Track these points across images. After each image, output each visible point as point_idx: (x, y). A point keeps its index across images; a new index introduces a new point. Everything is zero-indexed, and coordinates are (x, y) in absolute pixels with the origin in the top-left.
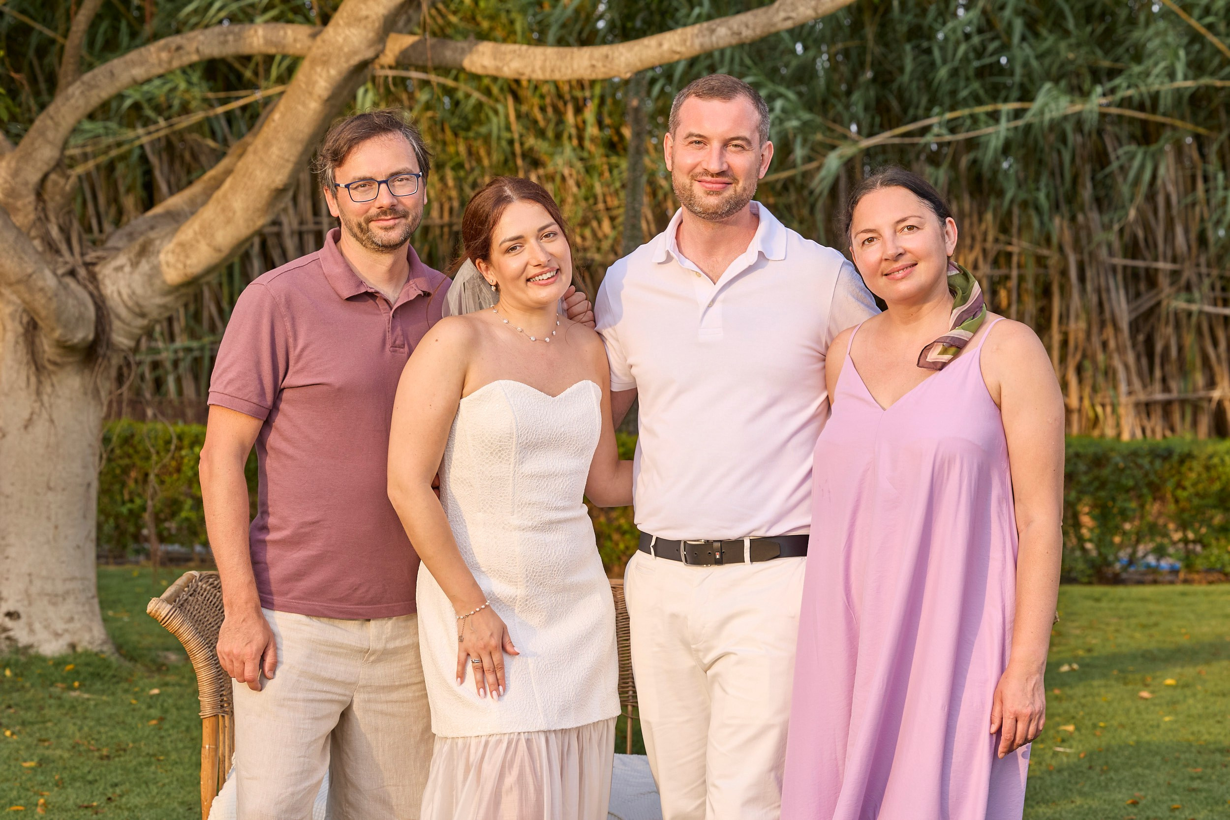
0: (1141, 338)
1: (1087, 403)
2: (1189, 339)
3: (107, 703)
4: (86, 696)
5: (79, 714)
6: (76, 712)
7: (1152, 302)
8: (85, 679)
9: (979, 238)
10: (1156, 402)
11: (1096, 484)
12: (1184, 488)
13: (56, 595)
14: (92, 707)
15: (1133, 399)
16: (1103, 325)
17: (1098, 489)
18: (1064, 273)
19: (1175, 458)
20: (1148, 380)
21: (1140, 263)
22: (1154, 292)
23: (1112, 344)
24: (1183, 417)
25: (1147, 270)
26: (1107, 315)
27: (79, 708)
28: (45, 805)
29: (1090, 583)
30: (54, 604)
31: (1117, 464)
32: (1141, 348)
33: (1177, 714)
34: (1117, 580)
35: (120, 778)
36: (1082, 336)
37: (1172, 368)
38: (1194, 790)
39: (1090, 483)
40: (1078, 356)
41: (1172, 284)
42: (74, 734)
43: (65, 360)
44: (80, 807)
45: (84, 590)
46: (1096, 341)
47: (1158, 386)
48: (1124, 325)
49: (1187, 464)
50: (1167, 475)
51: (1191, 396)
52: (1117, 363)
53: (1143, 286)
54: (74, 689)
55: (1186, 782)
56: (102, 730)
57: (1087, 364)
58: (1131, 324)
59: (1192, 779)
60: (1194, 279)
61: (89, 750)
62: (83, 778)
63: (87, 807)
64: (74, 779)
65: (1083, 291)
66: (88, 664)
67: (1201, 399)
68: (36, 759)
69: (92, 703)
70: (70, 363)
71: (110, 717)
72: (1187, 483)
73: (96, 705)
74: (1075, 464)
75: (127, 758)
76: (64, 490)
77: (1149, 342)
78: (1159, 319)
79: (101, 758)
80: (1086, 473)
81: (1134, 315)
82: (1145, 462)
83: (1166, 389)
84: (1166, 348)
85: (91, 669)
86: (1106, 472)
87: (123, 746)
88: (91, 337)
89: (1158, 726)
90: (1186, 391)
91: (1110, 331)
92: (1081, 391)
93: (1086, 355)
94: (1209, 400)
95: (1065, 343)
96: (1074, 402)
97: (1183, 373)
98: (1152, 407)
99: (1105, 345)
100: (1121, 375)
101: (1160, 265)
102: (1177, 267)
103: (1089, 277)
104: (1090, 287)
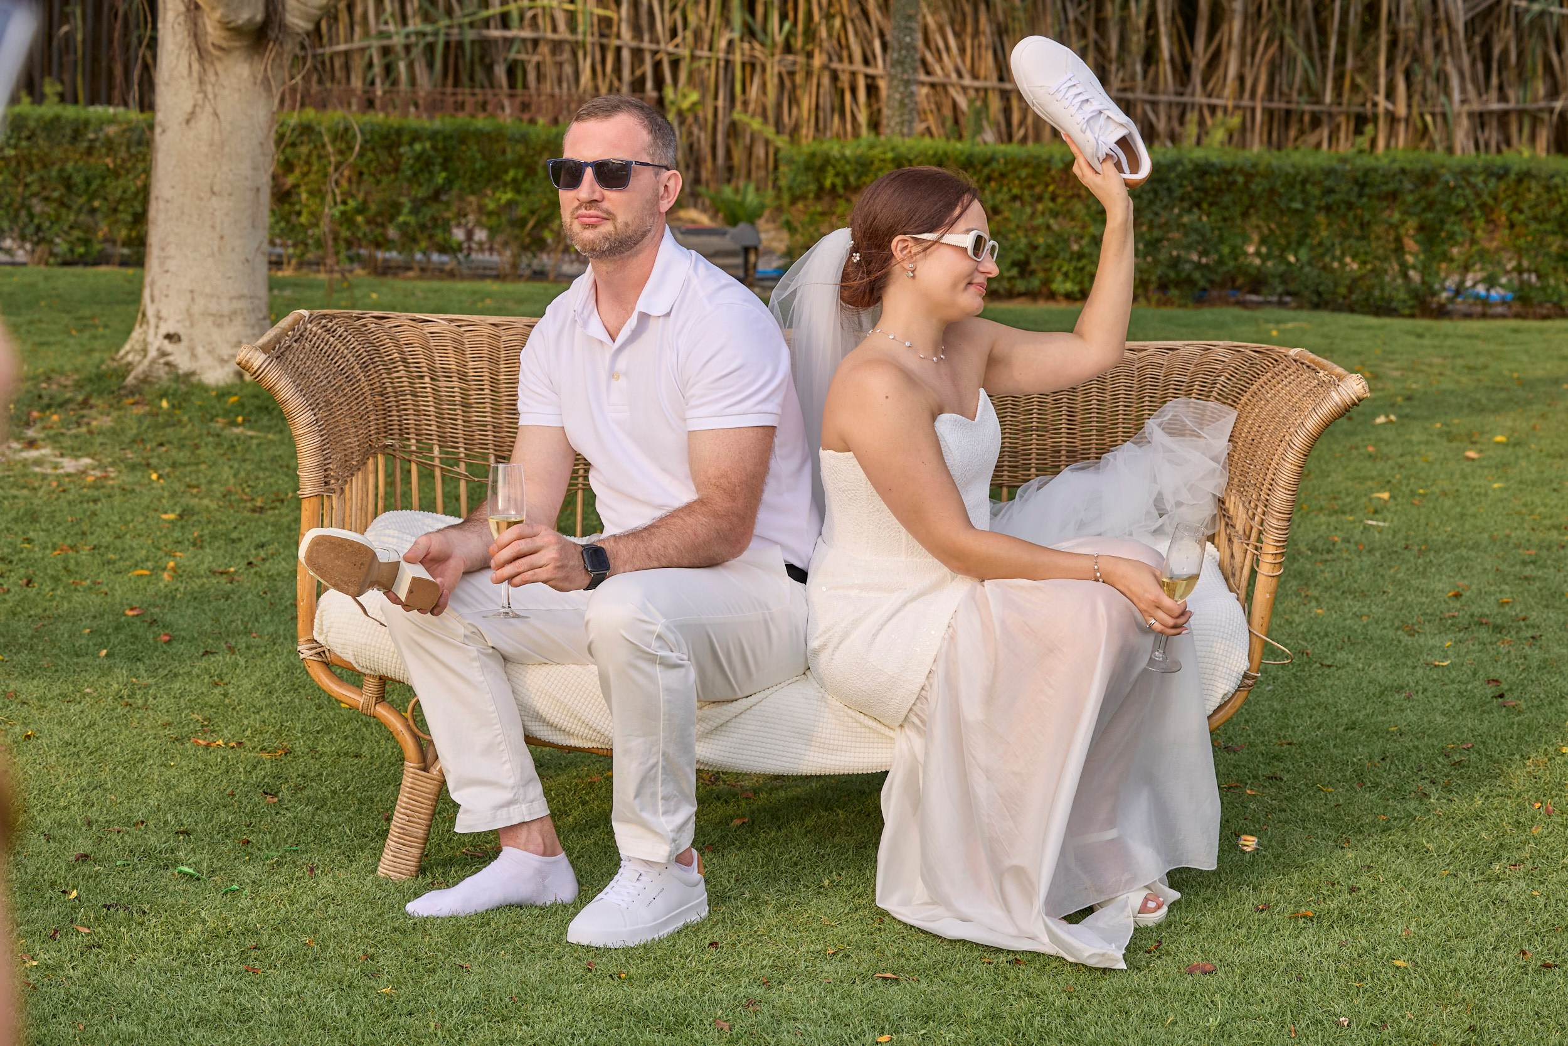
0: (1477, 40)
1: (1415, 111)
2: (1530, 42)
3: (272, 442)
4: (250, 433)
5: (239, 455)
6: (235, 452)
7: (1491, 1)
8: (251, 413)
10: (1491, 113)
11: (1423, 204)
12: (1521, 212)
13: (222, 316)
14: (254, 447)
15: (1466, 108)
16: (1436, 23)
17: (1424, 210)
19: (1513, 176)
20: (1483, 89)
23: (1446, 46)
24: (1520, 130)
26: (1442, 14)
27: (239, 448)
28: (174, 570)
29: (1412, 316)
30: (220, 326)
31: (1447, 182)
32: (1477, 51)
33: (1508, 480)
34: (1442, 313)
35: (269, 536)
36: (1413, 35)
37: (1510, 75)
38: (1526, 578)
39: (1416, 203)
40: (1408, 60)
42: (227, 480)
43: (232, 44)
44: (214, 573)
45: (253, 310)
46: (1428, 43)
47: (1494, 94)
48: (1460, 26)
49: (1525, 184)
50: (1502, 195)
51: (1530, 106)
52: (1450, 68)
54: (237, 425)
55: (1518, 568)
56: (261, 475)
57: (1416, 67)
58: (1466, 25)
59: (1524, 563)
61: (242, 500)
62: (226, 535)
63: (222, 573)
64: (214, 537)
66: (256, 396)
67: (1541, 110)
68: (178, 510)
69: (255, 441)
70: (237, 48)
71: (273, 459)
72: (1524, 206)
73: (259, 445)
74: (1401, 182)
75: (284, 511)
76: (230, 195)
77: (1487, 45)
78: (1498, 19)
79: (253, 511)
80: (1412, 192)
81: (1470, 15)
82: (1478, 180)
83: (1503, 98)
84: (1505, 52)
85: (258, 402)
86: (1434, 191)
87: (282, 496)
88: (259, 18)
89: (1486, 495)
90: (1525, 101)
91: (1444, 31)
92: (1410, 97)
93: (1417, 58)
94: (1551, 111)
95: (1393, 44)
96: (1401, 110)
97: (1523, 80)
98: (1487, 118)
99: (1438, 47)
100: (1455, 82)
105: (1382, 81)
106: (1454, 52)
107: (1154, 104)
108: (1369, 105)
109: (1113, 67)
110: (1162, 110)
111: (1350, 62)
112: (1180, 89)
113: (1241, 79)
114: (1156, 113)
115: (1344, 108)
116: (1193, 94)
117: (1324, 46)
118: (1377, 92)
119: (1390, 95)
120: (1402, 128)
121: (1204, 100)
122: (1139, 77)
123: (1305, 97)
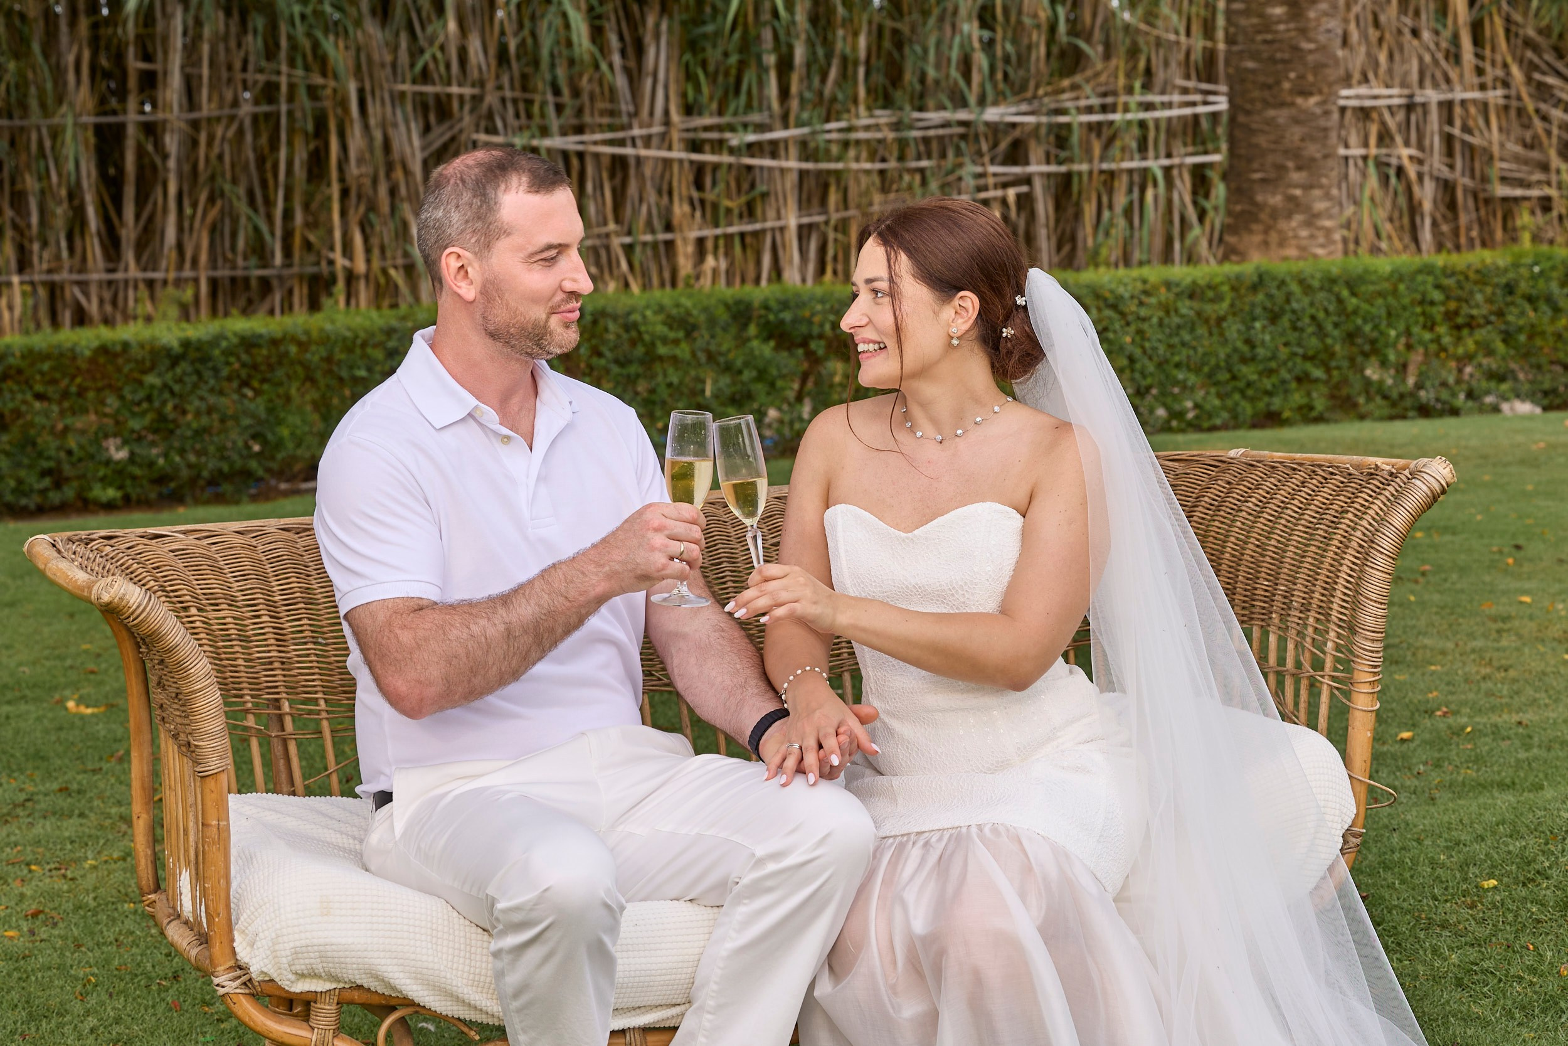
1: (376, 264)
7: (447, 137)
9: (238, 65)
16: (390, 167)
18: (344, 104)
21: (428, 89)
22: (447, 125)
23: (403, 191)
25: (437, 96)
26: (396, 156)
36: (367, 182)
40: (362, 209)
41: (472, 111)
46: (383, 190)
48: (416, 167)
52: (408, 215)
53: (432, 118)
57: (372, 216)
58: (424, 165)
60: (497, 105)
65: (366, 127)
81: (426, 154)
91: (399, 174)
92: (368, 250)
93: (372, 207)
95: (345, 193)
96: (361, 266)
99: (393, 192)
101: (455, 90)
102: (476, 91)
103: (370, 109)
104: (372, 122)
105: (337, 235)
106: (412, 197)
107: (83, 285)
108: (324, 264)
109: (36, 247)
110: (93, 290)
111: (299, 218)
112: (111, 266)
113: (180, 247)
114: (87, 295)
115: (295, 270)
116: (126, 270)
117: (269, 203)
118: (332, 248)
119: (347, 251)
120: (362, 285)
121: (140, 275)
122: (65, 254)
123: (253, 261)
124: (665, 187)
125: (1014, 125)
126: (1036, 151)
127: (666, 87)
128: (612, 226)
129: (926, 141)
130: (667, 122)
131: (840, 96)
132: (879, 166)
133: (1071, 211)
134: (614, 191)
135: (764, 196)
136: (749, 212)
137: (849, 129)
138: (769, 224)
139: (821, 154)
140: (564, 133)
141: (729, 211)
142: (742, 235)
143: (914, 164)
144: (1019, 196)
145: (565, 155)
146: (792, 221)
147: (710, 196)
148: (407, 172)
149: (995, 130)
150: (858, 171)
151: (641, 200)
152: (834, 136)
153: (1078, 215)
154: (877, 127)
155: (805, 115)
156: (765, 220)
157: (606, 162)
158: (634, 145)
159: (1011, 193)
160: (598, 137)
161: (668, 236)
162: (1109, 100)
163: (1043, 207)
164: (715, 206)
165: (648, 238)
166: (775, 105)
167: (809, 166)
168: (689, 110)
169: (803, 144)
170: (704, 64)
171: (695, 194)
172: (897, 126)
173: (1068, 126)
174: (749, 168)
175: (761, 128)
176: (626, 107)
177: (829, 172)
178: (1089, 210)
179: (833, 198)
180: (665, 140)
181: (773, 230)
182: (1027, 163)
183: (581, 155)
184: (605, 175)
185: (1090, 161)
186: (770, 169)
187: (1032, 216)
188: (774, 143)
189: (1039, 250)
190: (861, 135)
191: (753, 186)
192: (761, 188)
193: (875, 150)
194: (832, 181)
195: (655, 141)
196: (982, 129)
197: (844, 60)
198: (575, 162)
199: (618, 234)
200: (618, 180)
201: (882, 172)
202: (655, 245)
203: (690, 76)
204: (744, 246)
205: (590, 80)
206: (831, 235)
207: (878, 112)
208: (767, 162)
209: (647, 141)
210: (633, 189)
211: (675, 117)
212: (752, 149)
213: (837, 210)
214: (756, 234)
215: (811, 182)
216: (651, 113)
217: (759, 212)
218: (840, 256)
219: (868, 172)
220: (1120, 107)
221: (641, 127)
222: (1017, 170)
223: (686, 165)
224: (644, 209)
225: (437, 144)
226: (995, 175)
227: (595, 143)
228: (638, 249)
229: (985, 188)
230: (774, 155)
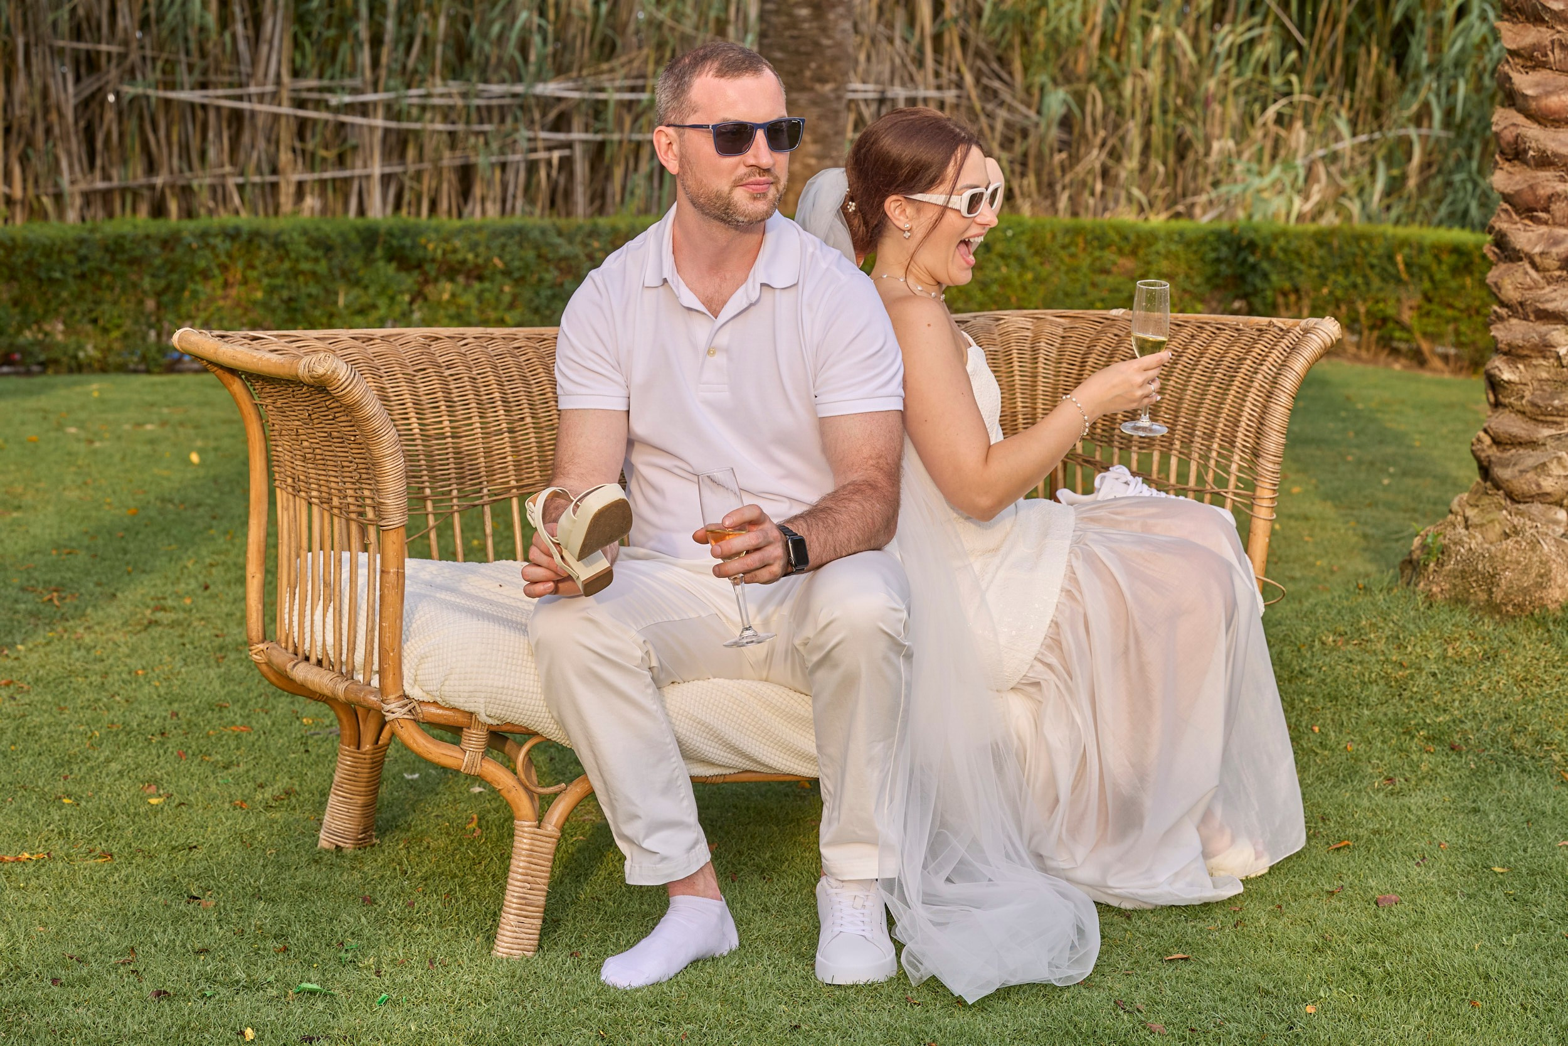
0: (82, 124)
1: (31, 192)
2: (132, 125)
7: (95, 87)
10: (95, 192)
15: (76, 187)
16: (46, 111)
18: (13, 56)
20: (89, 169)
21: (82, 46)
22: (93, 78)
23: (57, 130)
24: (123, 206)
25: (88, 52)
26: (52, 102)
32: (83, 134)
36: (27, 122)
40: (22, 144)
41: (118, 66)
46: (40, 128)
47: (98, 173)
48: (69, 111)
51: (131, 183)
52: (60, 151)
53: (83, 70)
57: (30, 152)
58: (76, 108)
60: (139, 62)
65: (29, 75)
67: (141, 186)
77: (92, 129)
81: (79, 100)
83: (106, 177)
84: (108, 135)
90: (127, 179)
91: (54, 117)
92: (25, 180)
93: (30, 143)
94: (152, 187)
95: (9, 131)
96: (18, 193)
97: (124, 162)
98: (92, 197)
99: (48, 131)
100: (64, 164)
101: (104, 47)
102: (121, 49)
103: (34, 61)
104: (34, 70)
106: (65, 137)
119: (9, 178)
124: (274, 137)
125: (559, 99)
126: (577, 122)
127: (280, 53)
128: (228, 168)
129: (489, 108)
130: (278, 81)
131: (421, 68)
132: (450, 127)
133: (602, 174)
134: (230, 139)
135: (355, 148)
136: (341, 161)
137: (428, 96)
138: (358, 172)
139: (404, 116)
140: (192, 88)
141: (324, 160)
142: (334, 180)
143: (476, 127)
144: (561, 159)
145: (192, 105)
146: (377, 170)
147: (310, 146)
148: (61, 115)
149: (546, 103)
150: (434, 132)
151: (253, 146)
152: (415, 101)
153: (608, 176)
154: (450, 95)
155: (392, 83)
156: (353, 168)
157: (225, 113)
158: (250, 101)
159: (556, 155)
160: (220, 92)
161: (273, 179)
162: (640, 82)
163: (581, 169)
164: (313, 155)
165: (257, 179)
166: (368, 73)
167: (393, 125)
168: (296, 73)
169: (388, 106)
170: (308, 35)
171: (298, 145)
172: (464, 95)
173: (605, 102)
174: (343, 125)
175: (355, 91)
176: (245, 68)
177: (408, 131)
178: (618, 173)
179: (411, 153)
180: (275, 98)
181: (360, 177)
182: (569, 130)
183: (204, 107)
184: (224, 125)
185: (622, 130)
186: (361, 126)
187: (571, 175)
188: (364, 105)
189: (575, 204)
190: (436, 101)
191: (345, 140)
192: (352, 141)
193: (447, 114)
194: (411, 138)
195: (268, 98)
196: (533, 101)
197: (425, 39)
198: (200, 113)
199: (233, 175)
200: (233, 130)
201: (451, 134)
202: (262, 185)
203: (297, 44)
204: (335, 190)
205: (215, 45)
206: (408, 183)
207: (451, 83)
208: (358, 120)
209: (261, 97)
210: (246, 138)
211: (286, 78)
212: (349, 108)
213: (414, 162)
214: (347, 181)
215: (393, 139)
216: (266, 75)
217: (349, 161)
218: (414, 202)
219: (440, 132)
220: (649, 89)
221: (257, 85)
222: (561, 136)
223: (292, 120)
224: (255, 155)
225: (86, 93)
226: (544, 140)
227: (218, 97)
228: (248, 189)
229: (534, 150)
230: (364, 114)
